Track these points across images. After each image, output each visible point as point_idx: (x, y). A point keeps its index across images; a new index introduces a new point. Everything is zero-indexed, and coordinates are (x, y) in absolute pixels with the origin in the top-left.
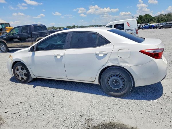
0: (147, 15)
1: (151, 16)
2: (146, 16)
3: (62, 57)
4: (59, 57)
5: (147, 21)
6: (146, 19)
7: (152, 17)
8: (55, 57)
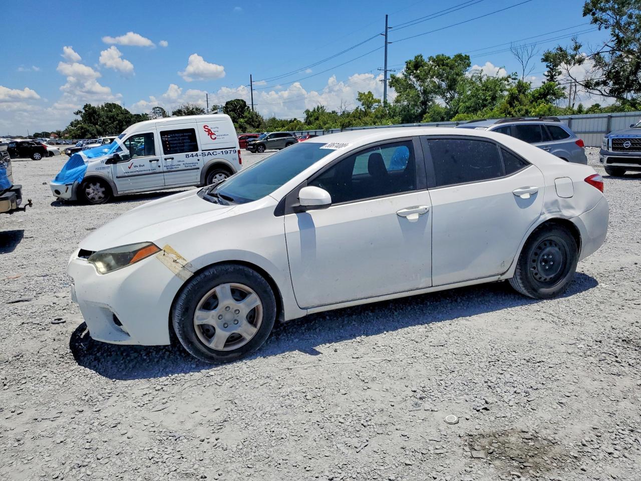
0: (111, 106)
1: (127, 112)
2: (111, 111)
3: (423, 215)
4: (413, 217)
5: (116, 128)
6: (113, 119)
7: (132, 116)
8: (402, 217)
